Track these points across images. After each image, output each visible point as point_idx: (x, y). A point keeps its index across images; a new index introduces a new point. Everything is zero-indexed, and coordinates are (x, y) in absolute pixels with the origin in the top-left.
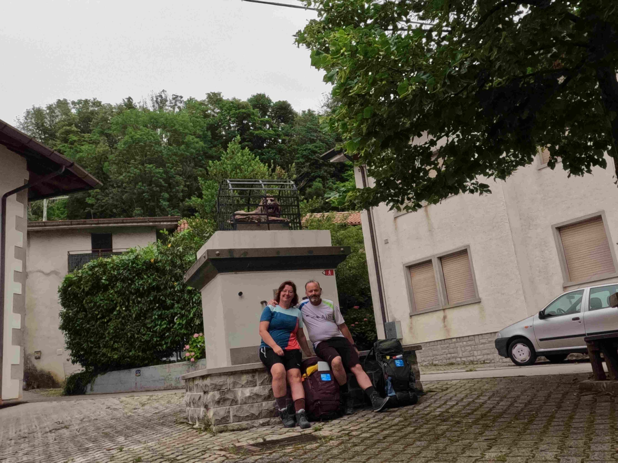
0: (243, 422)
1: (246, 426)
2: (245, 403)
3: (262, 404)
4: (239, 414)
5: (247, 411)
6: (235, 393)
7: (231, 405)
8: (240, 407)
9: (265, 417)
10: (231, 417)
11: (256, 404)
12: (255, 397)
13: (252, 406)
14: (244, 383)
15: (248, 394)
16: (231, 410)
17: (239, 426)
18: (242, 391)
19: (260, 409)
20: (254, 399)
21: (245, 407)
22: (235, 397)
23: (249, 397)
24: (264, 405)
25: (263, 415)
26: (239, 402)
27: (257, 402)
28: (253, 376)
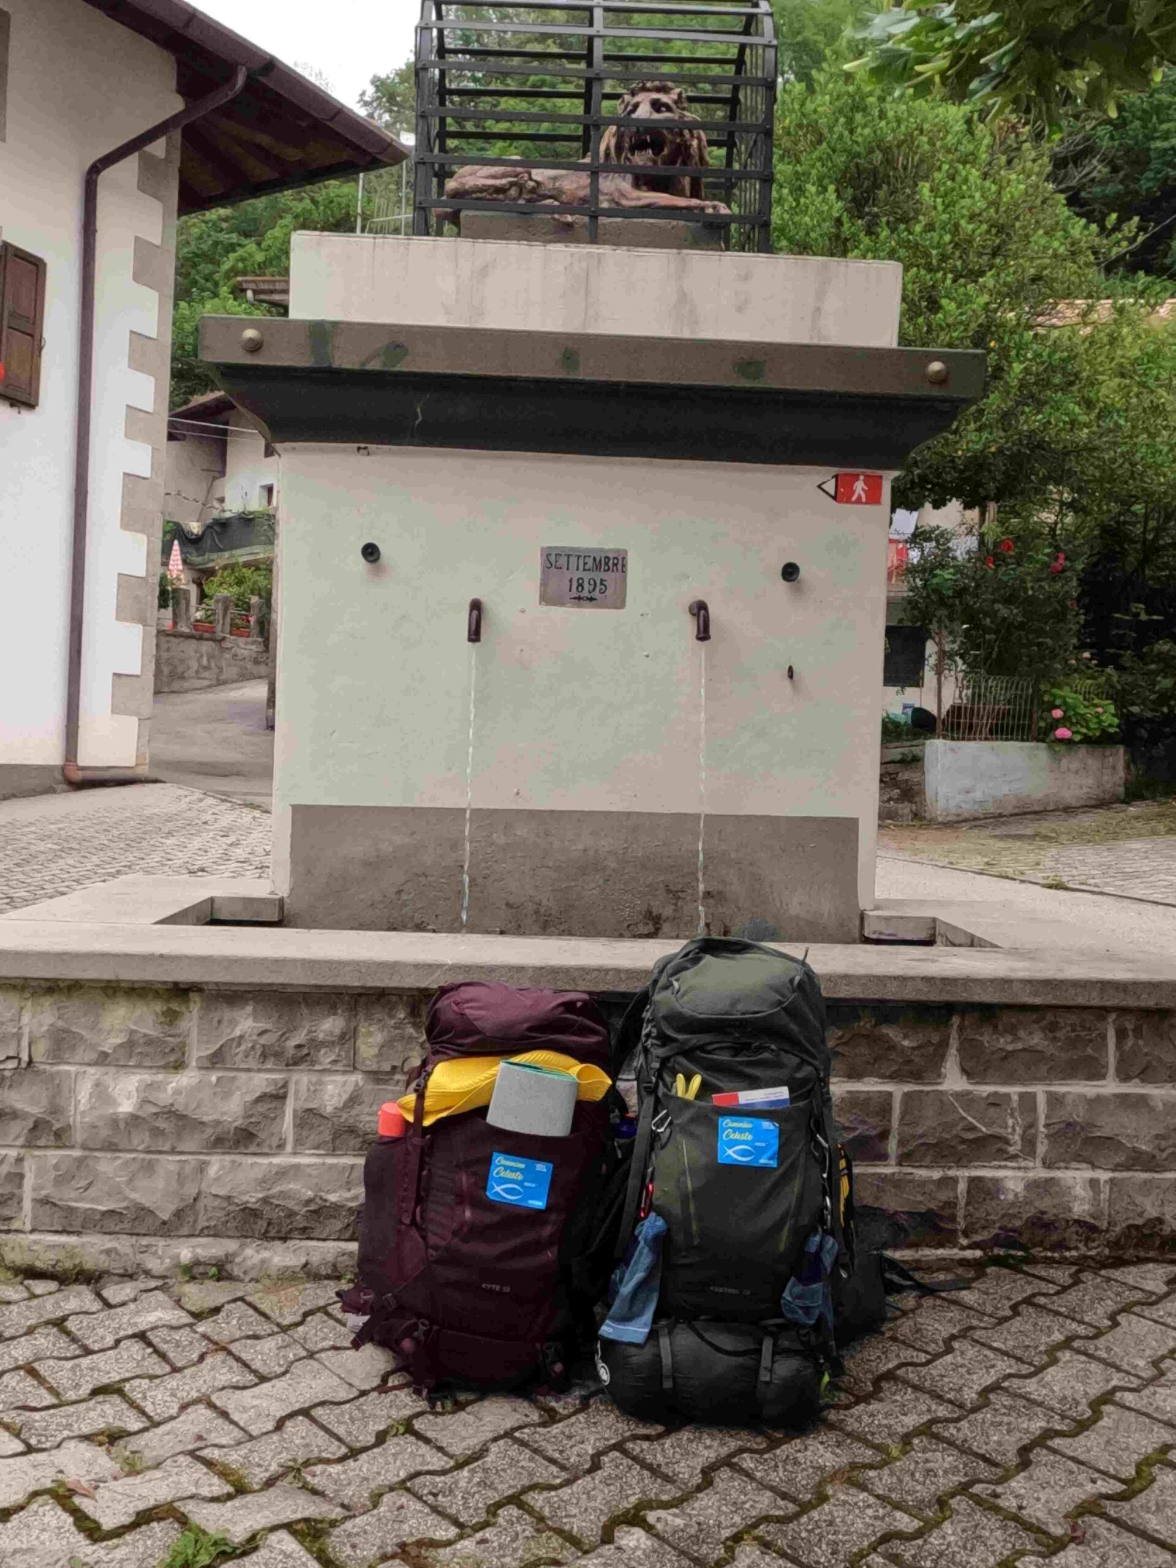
0: (85, 1239)
1: (103, 1263)
2: (111, 1147)
3: (202, 1168)
4: (69, 1197)
5: (115, 1192)
6: (58, 1088)
7: (29, 1145)
8: (81, 1161)
9: (215, 1233)
10: (27, 1205)
11: (169, 1163)
12: (161, 1124)
13: (149, 1168)
14: (111, 1042)
15: (126, 1107)
16: (30, 1170)
17: (61, 1255)
18: (97, 1085)
19: (191, 1190)
20: (157, 1133)
21: (107, 1165)
22: (55, 1110)
23: (134, 1120)
24: (213, 1171)
25: (202, 1223)
26: (79, 1136)
27: (173, 1151)
28: (172, 1017)
